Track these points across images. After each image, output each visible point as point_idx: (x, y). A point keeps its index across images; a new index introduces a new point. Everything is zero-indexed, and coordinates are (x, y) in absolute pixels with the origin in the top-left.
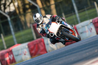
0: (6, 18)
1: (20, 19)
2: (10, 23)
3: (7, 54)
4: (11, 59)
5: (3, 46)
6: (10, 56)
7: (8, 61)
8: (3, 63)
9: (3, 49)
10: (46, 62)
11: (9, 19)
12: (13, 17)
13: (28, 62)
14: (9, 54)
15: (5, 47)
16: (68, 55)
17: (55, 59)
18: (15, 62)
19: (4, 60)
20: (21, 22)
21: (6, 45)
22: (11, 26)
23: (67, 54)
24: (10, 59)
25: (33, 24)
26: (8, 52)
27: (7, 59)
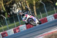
5: (15, 26)
9: (15, 27)
26: (17, 28)
27: (17, 31)
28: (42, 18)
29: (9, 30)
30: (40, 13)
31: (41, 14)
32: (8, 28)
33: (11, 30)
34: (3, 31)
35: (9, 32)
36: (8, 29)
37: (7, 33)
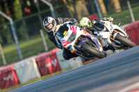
0: (48, 7)
3: (49, 58)
4: (55, 65)
5: (44, 47)
6: (52, 62)
7: (50, 69)
8: (42, 71)
9: (43, 51)
11: (52, 9)
12: (57, 7)
13: (78, 71)
14: (52, 59)
15: (46, 49)
16: (135, 60)
18: (60, 70)
19: (44, 66)
21: (48, 46)
23: (133, 59)
24: (53, 65)
26: (50, 56)
27: (49, 65)
28: (133, 20)
29: (22, 63)
30: (128, 3)
31: (129, 6)
32: (20, 52)
33: (27, 61)
34: (5, 62)
35: (21, 67)
36: (21, 57)
37: (15, 71)
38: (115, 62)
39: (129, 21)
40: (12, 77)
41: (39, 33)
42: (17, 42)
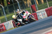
0: (17, 2)
1: (24, 3)
2: (19, 5)
10: (38, 25)
11: (18, 2)
12: (20, 2)
17: (42, 24)
20: (24, 4)
22: (19, 6)
25: (31, 5)
33: (9, 22)
35: (7, 24)
38: (42, 22)
39: (47, 7)
40: (3, 28)
41: (14, 12)
42: (5, 15)
